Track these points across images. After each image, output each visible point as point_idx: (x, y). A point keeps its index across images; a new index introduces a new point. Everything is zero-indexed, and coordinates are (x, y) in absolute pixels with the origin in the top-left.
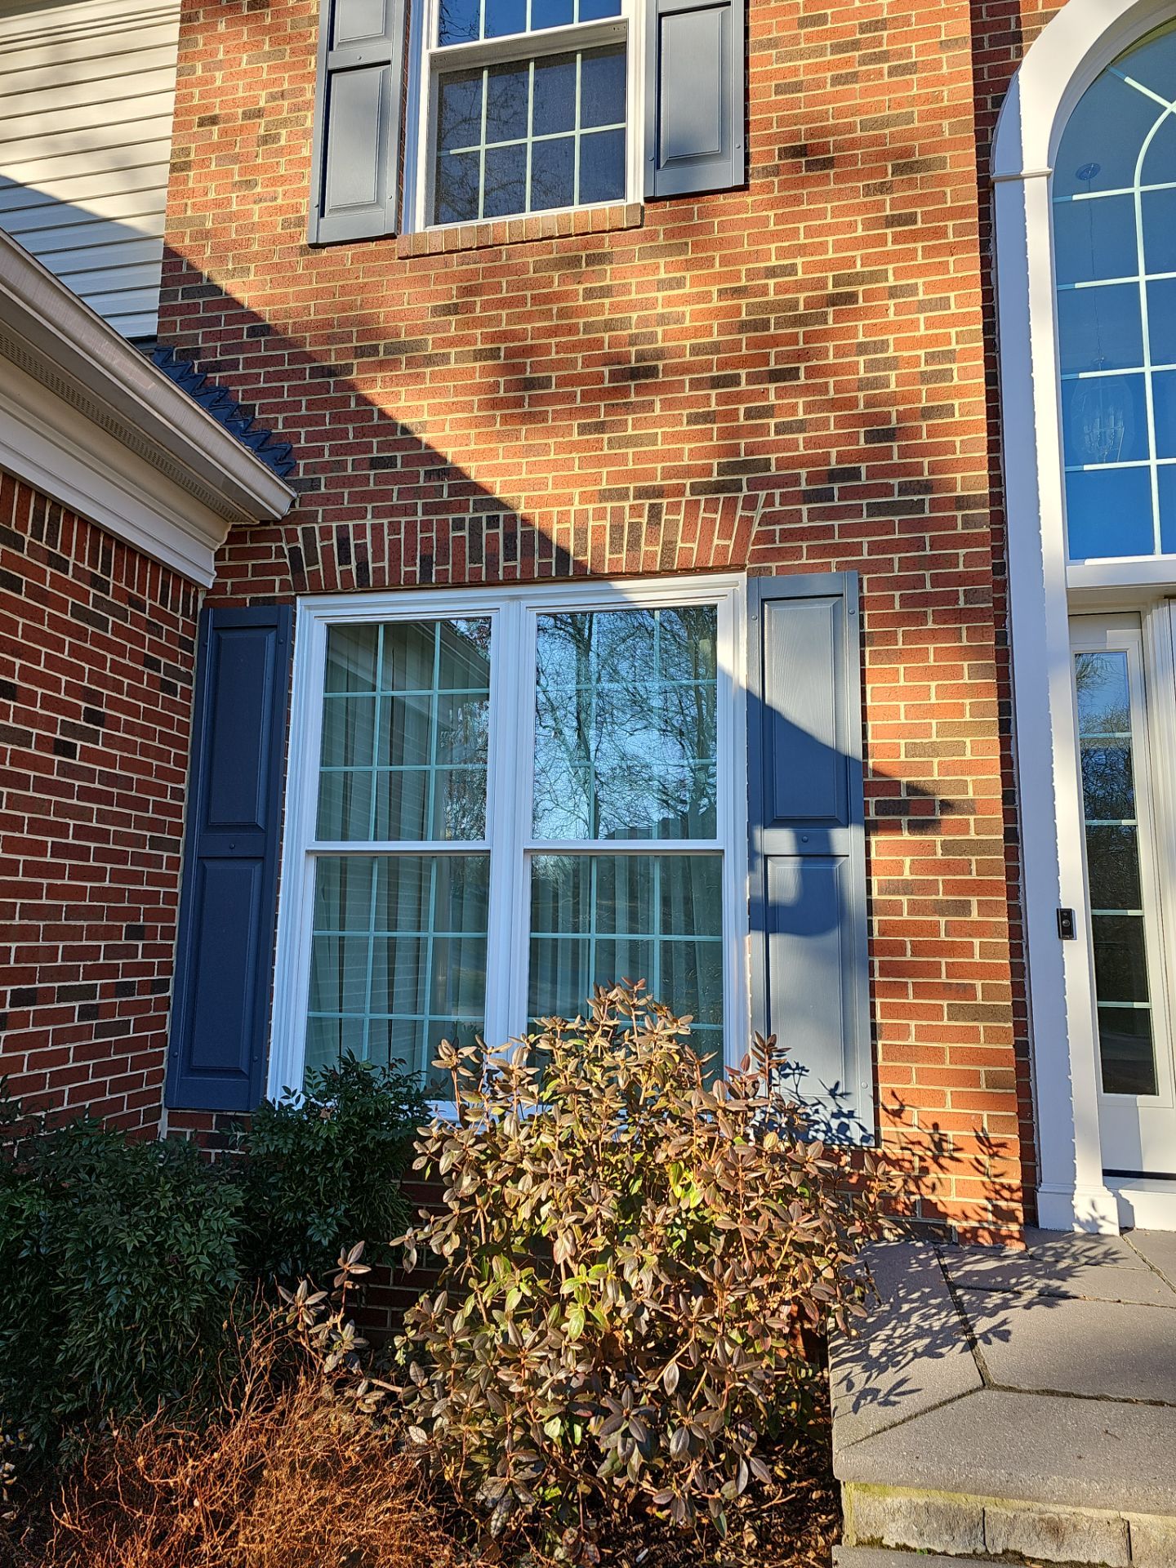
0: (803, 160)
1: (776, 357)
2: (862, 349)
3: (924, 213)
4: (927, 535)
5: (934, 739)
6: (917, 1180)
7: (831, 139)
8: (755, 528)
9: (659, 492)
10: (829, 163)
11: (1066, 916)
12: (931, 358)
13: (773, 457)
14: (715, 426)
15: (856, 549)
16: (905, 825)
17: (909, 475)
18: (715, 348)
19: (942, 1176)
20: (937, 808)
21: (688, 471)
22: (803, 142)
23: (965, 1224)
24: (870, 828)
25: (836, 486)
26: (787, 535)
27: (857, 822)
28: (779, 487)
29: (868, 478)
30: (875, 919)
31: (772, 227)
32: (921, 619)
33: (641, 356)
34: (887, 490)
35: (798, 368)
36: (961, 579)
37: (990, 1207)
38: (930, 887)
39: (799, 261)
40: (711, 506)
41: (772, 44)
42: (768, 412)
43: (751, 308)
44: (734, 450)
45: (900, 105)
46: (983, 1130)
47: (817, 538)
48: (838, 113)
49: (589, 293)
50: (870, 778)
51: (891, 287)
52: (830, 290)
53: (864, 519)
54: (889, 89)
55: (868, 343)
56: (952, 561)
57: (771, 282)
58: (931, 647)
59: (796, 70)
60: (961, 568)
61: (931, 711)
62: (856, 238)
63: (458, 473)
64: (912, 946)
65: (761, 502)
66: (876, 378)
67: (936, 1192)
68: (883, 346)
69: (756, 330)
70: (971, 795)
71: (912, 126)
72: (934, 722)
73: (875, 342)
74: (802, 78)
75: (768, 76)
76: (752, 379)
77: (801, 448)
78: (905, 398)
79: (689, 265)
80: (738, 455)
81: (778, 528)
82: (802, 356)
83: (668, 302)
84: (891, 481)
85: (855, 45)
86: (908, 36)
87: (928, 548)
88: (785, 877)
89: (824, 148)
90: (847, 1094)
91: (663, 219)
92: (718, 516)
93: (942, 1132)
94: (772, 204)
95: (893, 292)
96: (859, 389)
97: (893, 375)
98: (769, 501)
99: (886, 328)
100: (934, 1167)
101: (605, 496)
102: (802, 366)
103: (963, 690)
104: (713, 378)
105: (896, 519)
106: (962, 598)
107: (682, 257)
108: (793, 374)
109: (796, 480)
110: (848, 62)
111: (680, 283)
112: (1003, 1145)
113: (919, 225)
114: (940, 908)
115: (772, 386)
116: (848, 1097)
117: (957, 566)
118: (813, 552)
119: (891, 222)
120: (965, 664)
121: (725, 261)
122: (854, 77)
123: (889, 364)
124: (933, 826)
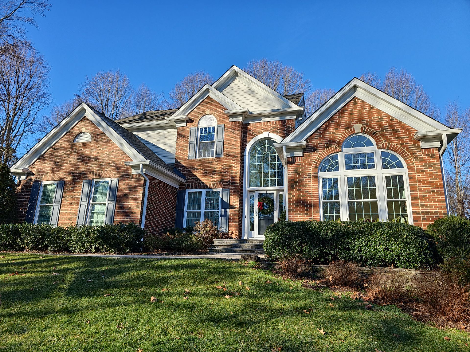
0: (227, 155)
1: (225, 171)
2: (231, 171)
5: (234, 202)
7: (230, 154)
9: (215, 182)
12: (236, 172)
15: (230, 187)
17: (234, 181)
18: (220, 170)
19: (232, 235)
20: (234, 207)
21: (217, 180)
24: (229, 209)
25: (228, 182)
26: (225, 186)
28: (224, 182)
29: (231, 181)
30: (229, 216)
33: (214, 170)
38: (233, 213)
39: (227, 163)
41: (226, 145)
42: (224, 176)
43: (223, 167)
44: (221, 179)
46: (236, 231)
49: (210, 165)
50: (230, 205)
52: (229, 166)
54: (234, 150)
57: (225, 165)
58: (235, 195)
62: (231, 162)
63: (200, 179)
64: (232, 218)
70: (237, 206)
74: (228, 148)
75: (225, 148)
76: (223, 173)
77: (226, 179)
78: (234, 175)
79: (218, 163)
83: (217, 166)
85: (232, 146)
86: (236, 145)
87: (235, 187)
88: (223, 213)
91: (217, 159)
92: (220, 184)
93: (233, 232)
94: (225, 159)
95: (234, 166)
96: (231, 174)
99: (233, 169)
101: (211, 182)
103: (236, 198)
104: (220, 173)
105: (233, 185)
113: (236, 161)
116: (227, 229)
117: (237, 189)
121: (221, 163)
122: (231, 149)
123: (233, 172)
124: (234, 209)
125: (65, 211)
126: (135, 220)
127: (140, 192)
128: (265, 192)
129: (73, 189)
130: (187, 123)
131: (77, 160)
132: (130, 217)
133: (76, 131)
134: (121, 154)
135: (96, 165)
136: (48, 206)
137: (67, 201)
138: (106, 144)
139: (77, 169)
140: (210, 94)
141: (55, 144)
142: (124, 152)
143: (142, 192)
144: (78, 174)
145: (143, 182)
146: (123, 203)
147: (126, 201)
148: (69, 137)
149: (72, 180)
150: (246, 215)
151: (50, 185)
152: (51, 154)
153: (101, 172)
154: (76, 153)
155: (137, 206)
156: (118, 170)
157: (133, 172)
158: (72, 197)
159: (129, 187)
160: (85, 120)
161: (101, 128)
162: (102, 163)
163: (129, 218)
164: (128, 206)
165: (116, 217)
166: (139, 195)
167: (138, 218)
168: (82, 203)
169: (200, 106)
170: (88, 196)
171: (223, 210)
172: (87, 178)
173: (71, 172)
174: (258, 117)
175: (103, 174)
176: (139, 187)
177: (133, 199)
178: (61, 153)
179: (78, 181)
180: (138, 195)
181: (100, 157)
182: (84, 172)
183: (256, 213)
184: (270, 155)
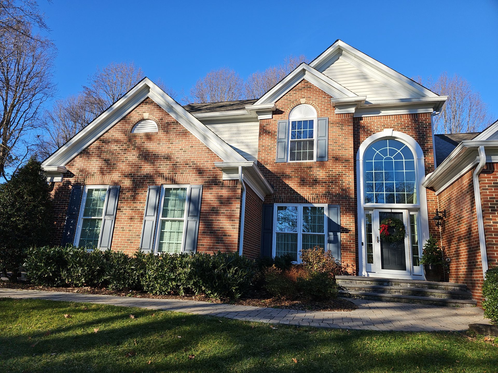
0: (334, 158)
1: (331, 180)
2: (341, 180)
3: (348, 166)
4: (347, 201)
5: (348, 223)
6: (345, 269)
7: (338, 156)
8: (329, 199)
9: (318, 194)
10: (337, 159)
11: (362, 243)
12: (348, 182)
13: (331, 191)
14: (324, 187)
15: (340, 202)
16: (345, 232)
17: (346, 195)
18: (324, 179)
19: (348, 269)
20: (348, 231)
21: (321, 192)
22: (334, 156)
23: (350, 273)
24: (341, 233)
25: (338, 195)
29: (341, 195)
30: (341, 242)
31: (331, 166)
32: (347, 210)
33: (315, 179)
34: (343, 196)
37: (353, 272)
38: (347, 239)
39: (334, 170)
40: (324, 196)
42: (330, 186)
43: (328, 175)
44: (326, 190)
45: (345, 153)
46: (352, 264)
47: (335, 201)
48: (338, 154)
49: (309, 171)
50: (341, 227)
53: (341, 199)
56: (350, 204)
57: (331, 172)
58: (348, 213)
59: (334, 148)
60: (352, 205)
61: (348, 220)
62: (340, 168)
63: (294, 190)
64: (345, 245)
66: (342, 184)
68: (343, 180)
69: (329, 177)
70: (352, 229)
71: (347, 156)
75: (330, 148)
76: (328, 182)
77: (334, 191)
78: (345, 186)
79: (321, 169)
81: (331, 199)
83: (319, 173)
85: (340, 146)
86: (346, 146)
87: (348, 203)
88: (332, 237)
91: (318, 163)
93: (348, 264)
94: (331, 163)
96: (340, 185)
98: (330, 196)
99: (343, 178)
101: (311, 194)
102: (334, 182)
103: (351, 218)
104: (324, 182)
105: (344, 199)
106: (351, 208)
109: (333, 194)
110: (339, 148)
111: (320, 171)
112: (354, 266)
114: (348, 241)
115: (331, 183)
116: (338, 260)
119: (344, 166)
120: (352, 215)
121: (325, 169)
122: (340, 150)
123: (344, 182)
124: (348, 233)
125: (122, 228)
126: (230, 246)
127: (236, 207)
128: (390, 211)
129: (134, 198)
130: (273, 114)
131: (138, 157)
132: (223, 241)
133: (135, 117)
134: (204, 151)
135: (166, 165)
136: (95, 219)
137: (124, 214)
138: (181, 137)
139: (138, 170)
140: (307, 77)
141: (104, 134)
142: (208, 148)
143: (239, 206)
144: (139, 176)
145: (239, 191)
146: (211, 220)
147: (215, 218)
148: (124, 125)
149: (131, 185)
150: (363, 241)
151: (97, 190)
152: (99, 148)
153: (175, 176)
154: (136, 147)
155: (232, 225)
156: (201, 173)
157: (225, 177)
158: (131, 209)
159: (218, 198)
160: (147, 102)
161: (173, 115)
162: (176, 162)
163: (222, 243)
164: (218, 225)
165: (200, 240)
166: (235, 211)
167: (235, 244)
168: (147, 218)
169: (291, 92)
170: (156, 208)
172: (154, 183)
173: (130, 174)
174: (376, 109)
175: (178, 178)
176: (234, 198)
177: (226, 215)
178: (114, 147)
179: (141, 187)
180: (233, 211)
181: (172, 154)
182: (148, 174)
183: (378, 239)
184: (394, 160)
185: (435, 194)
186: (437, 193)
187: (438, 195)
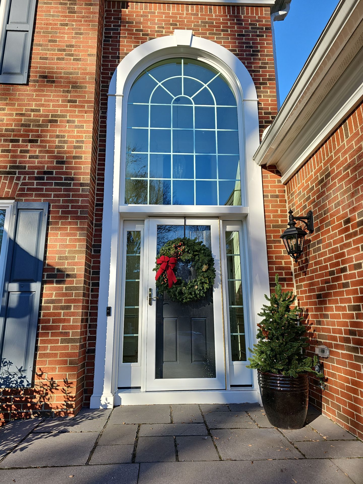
0: (46, 80)
1: (31, 136)
2: (58, 136)
3: (79, 101)
4: (71, 193)
5: (67, 255)
6: (44, 397)
7: (55, 75)
8: (19, 187)
10: (53, 82)
11: (109, 309)
12: (77, 142)
13: (27, 165)
14: (10, 154)
15: (50, 196)
16: (55, 282)
17: (68, 175)
18: (13, 130)
19: (52, 395)
20: (65, 276)
22: (46, 75)
23: (57, 410)
24: (43, 283)
25: (46, 176)
26: (29, 189)
27: (39, 281)
28: (28, 175)
29: (55, 175)
30: (42, 312)
31: (34, 97)
32: (67, 218)
34: (61, 179)
35: (38, 140)
36: (79, 207)
37: (65, 404)
38: (60, 301)
39: (41, 108)
40: (6, 178)
41: (40, 45)
42: (27, 151)
43: (25, 120)
44: (15, 162)
45: (75, 69)
46: (66, 378)
47: (38, 191)
48: (58, 68)
50: (46, 267)
51: (68, 120)
52: (50, 118)
53: (53, 187)
54: (72, 64)
55: (59, 135)
56: (77, 201)
57: (32, 113)
58: (69, 227)
59: (47, 54)
60: (80, 204)
61: (67, 246)
62: (59, 104)
64: (52, 320)
65: (22, 179)
66: (61, 146)
67: (49, 401)
68: (63, 137)
69: (26, 127)
70: (75, 272)
71: (78, 76)
72: (67, 250)
73: (61, 135)
74: (48, 56)
75: (38, 54)
76: (24, 141)
77: (36, 164)
78: (69, 152)
79: (7, 104)
80: (16, 163)
81: (26, 187)
82: (39, 136)
84: (62, 176)
85: (64, 50)
86: (79, 51)
87: (71, 197)
88: (15, 298)
89: (52, 77)
90: (25, 370)
91: (1, 90)
92: (7, 182)
93: (54, 380)
94: (35, 91)
95: (68, 122)
96: (56, 148)
97: (66, 145)
98: (24, 179)
99: (64, 131)
100: (50, 392)
102: (39, 139)
103: (76, 240)
104: (11, 139)
105: (63, 188)
106: (79, 213)
107: (5, 102)
108: (36, 141)
109: (33, 173)
110: (62, 54)
111: (4, 109)
112: (71, 383)
113: (77, 104)
114: (63, 308)
115: (29, 144)
116: (25, 371)
117: (79, 203)
118: (37, 195)
119: (69, 101)
120: (78, 232)
121: (19, 105)
122: (63, 59)
123: (65, 142)
124: (63, 282)
128: (180, 222)
150: (111, 303)
171: (14, 287)
183: (150, 295)
184: (194, 105)
185: (280, 181)
186: (283, 179)
187: (286, 183)
